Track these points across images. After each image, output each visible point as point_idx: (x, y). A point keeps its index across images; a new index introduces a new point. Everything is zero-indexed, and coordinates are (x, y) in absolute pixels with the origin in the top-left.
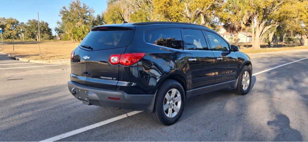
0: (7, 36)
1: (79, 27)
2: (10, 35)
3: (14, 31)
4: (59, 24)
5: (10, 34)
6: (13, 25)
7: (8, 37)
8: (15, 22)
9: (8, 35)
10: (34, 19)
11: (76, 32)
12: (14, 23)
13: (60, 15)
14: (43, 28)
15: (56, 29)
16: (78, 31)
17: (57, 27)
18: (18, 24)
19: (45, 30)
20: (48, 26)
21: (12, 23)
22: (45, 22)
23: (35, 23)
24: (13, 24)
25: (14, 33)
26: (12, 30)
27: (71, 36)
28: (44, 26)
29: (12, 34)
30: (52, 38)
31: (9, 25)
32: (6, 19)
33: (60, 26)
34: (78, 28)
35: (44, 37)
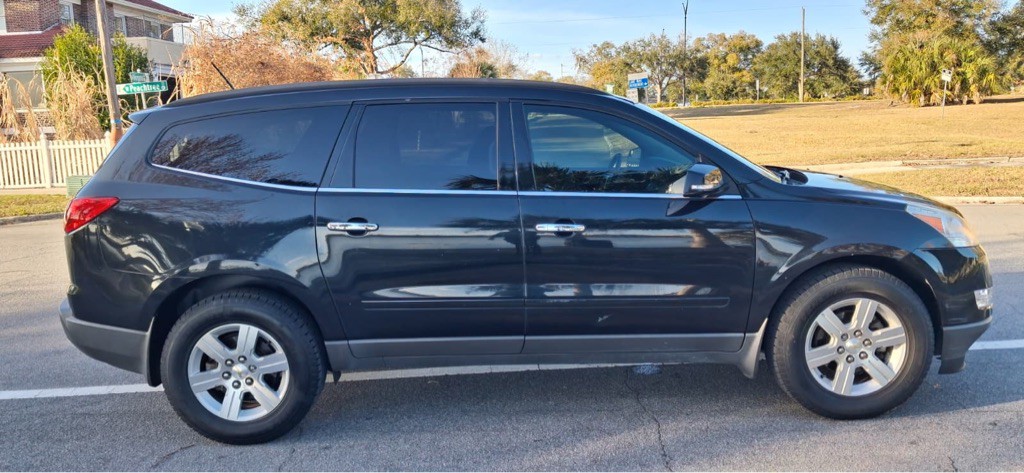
0: (725, 90)
1: (921, 47)
2: (731, 85)
3: (744, 72)
4: (876, 42)
5: (734, 82)
6: (746, 56)
7: (727, 93)
8: (752, 46)
9: (728, 87)
10: (794, 31)
11: (904, 68)
12: (748, 49)
13: (868, 9)
14: (818, 59)
15: (867, 60)
16: (913, 63)
17: (869, 51)
18: (758, 51)
19: (827, 66)
20: (839, 51)
21: (741, 50)
22: (828, 39)
23: (795, 44)
24: (745, 50)
25: (744, 79)
26: (740, 70)
27: (884, 83)
28: (823, 50)
29: (738, 84)
30: (856, 89)
31: (734, 55)
32: (727, 36)
33: (879, 48)
34: (917, 51)
35: (834, 89)
